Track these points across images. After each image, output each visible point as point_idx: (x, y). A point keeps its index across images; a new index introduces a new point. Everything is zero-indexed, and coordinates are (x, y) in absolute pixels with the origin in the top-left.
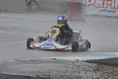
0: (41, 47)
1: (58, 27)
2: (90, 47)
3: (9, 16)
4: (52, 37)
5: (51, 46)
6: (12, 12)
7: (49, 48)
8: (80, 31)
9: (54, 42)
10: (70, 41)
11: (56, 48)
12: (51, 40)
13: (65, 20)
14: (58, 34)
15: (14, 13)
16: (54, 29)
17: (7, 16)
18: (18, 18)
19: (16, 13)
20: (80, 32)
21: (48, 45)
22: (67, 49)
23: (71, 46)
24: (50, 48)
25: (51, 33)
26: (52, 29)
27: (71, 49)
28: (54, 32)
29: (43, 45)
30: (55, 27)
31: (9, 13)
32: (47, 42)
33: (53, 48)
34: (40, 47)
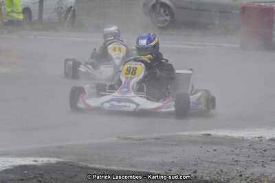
0: (104, 105)
1: (142, 61)
2: (214, 106)
4: (129, 84)
5: (128, 104)
7: (123, 109)
8: (191, 70)
9: (132, 94)
11: (139, 108)
12: (126, 90)
14: (141, 76)
16: (133, 64)
20: (190, 72)
21: (120, 102)
22: (163, 110)
23: (172, 104)
24: (125, 109)
25: (126, 74)
26: (127, 66)
27: (173, 109)
28: (133, 71)
29: (108, 101)
32: (116, 94)
33: (133, 106)
34: (100, 106)
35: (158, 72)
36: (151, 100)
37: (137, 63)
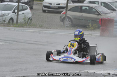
0: (61, 59)
1: (76, 41)
2: (105, 60)
3: (44, 31)
4: (71, 50)
5: (71, 59)
6: (47, 28)
7: (68, 61)
8: (96, 45)
9: (73, 55)
10: (87, 54)
11: (75, 61)
12: (70, 53)
13: (82, 34)
14: (76, 47)
15: (48, 28)
17: (42, 31)
18: (52, 34)
19: (50, 28)
20: (96, 46)
21: (67, 58)
22: (85, 62)
23: (89, 59)
25: (70, 46)
26: (70, 43)
27: (89, 61)
28: (72, 45)
29: (62, 58)
30: (73, 41)
31: (44, 28)
32: (66, 55)
33: (72, 60)
34: (59, 59)
35: (83, 45)
36: (80, 58)
37: (74, 42)
